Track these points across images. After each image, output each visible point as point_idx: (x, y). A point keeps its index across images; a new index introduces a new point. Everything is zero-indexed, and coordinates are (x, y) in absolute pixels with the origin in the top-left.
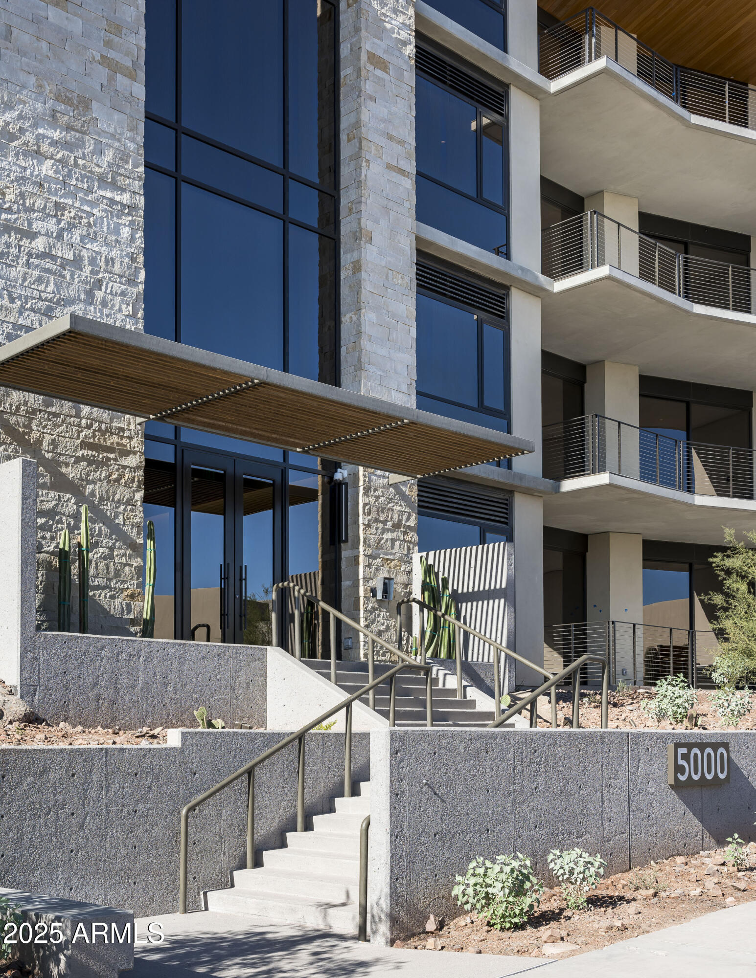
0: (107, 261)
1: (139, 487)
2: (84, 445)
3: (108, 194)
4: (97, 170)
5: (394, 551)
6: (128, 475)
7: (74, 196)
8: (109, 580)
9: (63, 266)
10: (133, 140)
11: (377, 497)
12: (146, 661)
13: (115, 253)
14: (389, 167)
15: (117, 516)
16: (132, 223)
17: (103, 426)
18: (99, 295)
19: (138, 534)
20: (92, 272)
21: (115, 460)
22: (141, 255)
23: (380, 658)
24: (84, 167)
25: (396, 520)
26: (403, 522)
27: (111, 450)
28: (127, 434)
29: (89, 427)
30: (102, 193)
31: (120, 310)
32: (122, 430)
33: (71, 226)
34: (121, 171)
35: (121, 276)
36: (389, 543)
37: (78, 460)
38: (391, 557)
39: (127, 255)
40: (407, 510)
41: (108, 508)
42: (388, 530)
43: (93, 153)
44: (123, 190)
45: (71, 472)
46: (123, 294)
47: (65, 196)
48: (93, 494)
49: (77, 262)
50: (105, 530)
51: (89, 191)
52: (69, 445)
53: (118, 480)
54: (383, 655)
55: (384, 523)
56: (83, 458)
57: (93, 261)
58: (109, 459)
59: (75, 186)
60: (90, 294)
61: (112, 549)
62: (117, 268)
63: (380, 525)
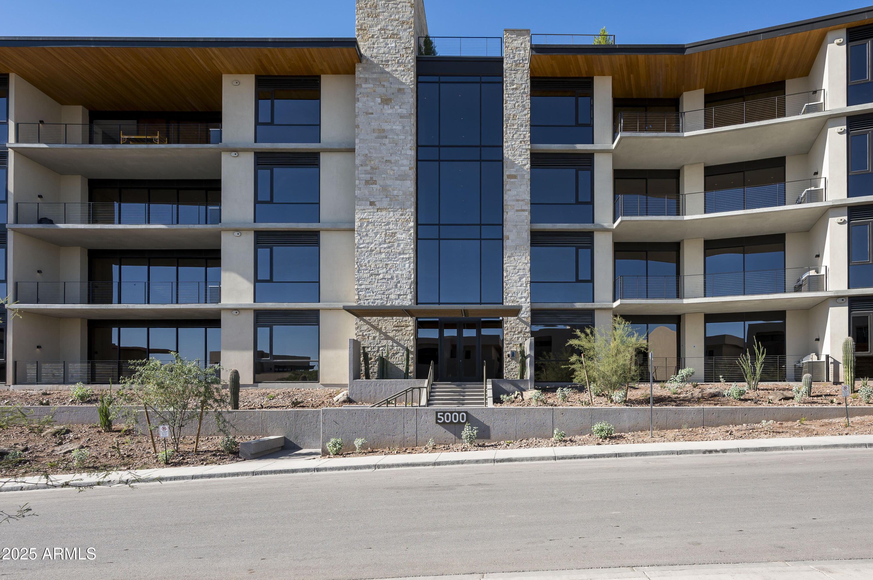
0: (401, 275)
1: (412, 335)
2: (394, 326)
3: (402, 256)
4: (398, 251)
5: (519, 341)
6: (408, 332)
7: (391, 260)
8: (402, 362)
9: (388, 280)
10: (410, 239)
11: (511, 324)
12: (385, 386)
13: (404, 272)
14: (517, 211)
15: (405, 344)
16: (409, 262)
17: (400, 321)
18: (399, 285)
19: (412, 348)
20: (397, 279)
21: (404, 329)
22: (412, 271)
23: (512, 377)
24: (394, 252)
25: (520, 330)
26: (524, 330)
27: (403, 326)
28: (408, 321)
29: (396, 322)
30: (400, 257)
31: (406, 287)
32: (407, 320)
33: (390, 269)
34: (406, 249)
35: (406, 278)
36: (516, 339)
37: (393, 331)
38: (518, 343)
39: (408, 272)
40: (525, 326)
41: (402, 342)
42: (516, 334)
43: (397, 247)
44: (406, 254)
45: (391, 335)
46: (406, 283)
47: (388, 261)
48: (397, 339)
49: (392, 278)
50: (401, 348)
51: (396, 257)
52: (390, 327)
53: (405, 334)
54: (514, 376)
55: (515, 332)
56: (394, 330)
57: (397, 276)
58: (402, 329)
59: (391, 258)
60: (396, 286)
61: (403, 353)
62: (405, 276)
63: (512, 333)
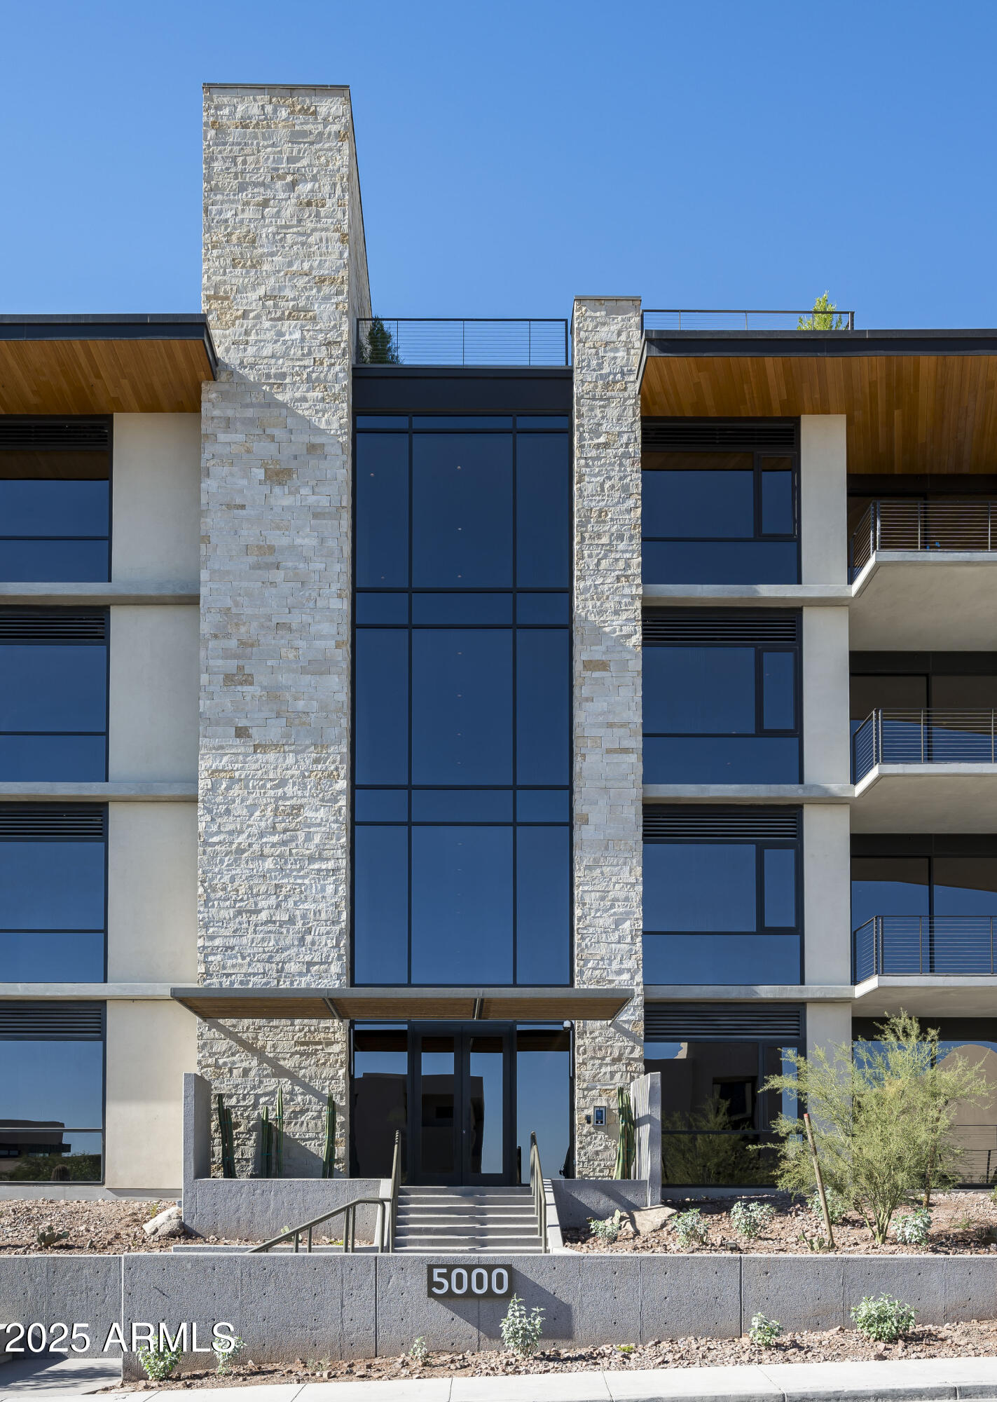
0: (315, 914)
1: (342, 1066)
2: (298, 1043)
3: (316, 866)
4: (308, 852)
5: (613, 1082)
6: (332, 1058)
7: (288, 876)
8: (317, 1133)
9: (281, 926)
10: (336, 821)
11: (594, 1038)
13: (322, 905)
14: (610, 751)
15: (323, 1089)
16: (336, 880)
17: (312, 1028)
18: (309, 938)
19: (342, 1099)
20: (304, 924)
21: (323, 1050)
22: (344, 902)
23: (598, 1174)
24: (297, 854)
25: (616, 1054)
26: (626, 1055)
27: (319, 1043)
28: (332, 1030)
29: (300, 1031)
30: (311, 867)
31: (326, 945)
32: (328, 1028)
33: (286, 899)
34: (327, 847)
35: (326, 921)
36: (608, 1076)
37: (293, 1054)
38: (611, 1087)
39: (332, 905)
40: (631, 1044)
41: (316, 1084)
42: (607, 1064)
43: (305, 841)
44: (328, 859)
45: (288, 1064)
46: (328, 933)
47: (283, 878)
48: (304, 1076)
49: (292, 921)
50: (314, 1100)
51: (302, 868)
52: (286, 1045)
53: (324, 1064)
54: (601, 1171)
55: (603, 1058)
56: (296, 1053)
57: (304, 917)
58: (317, 1050)
59: (290, 869)
60: (302, 940)
61: (320, 1112)
62: (323, 916)
63: (598, 1062)
